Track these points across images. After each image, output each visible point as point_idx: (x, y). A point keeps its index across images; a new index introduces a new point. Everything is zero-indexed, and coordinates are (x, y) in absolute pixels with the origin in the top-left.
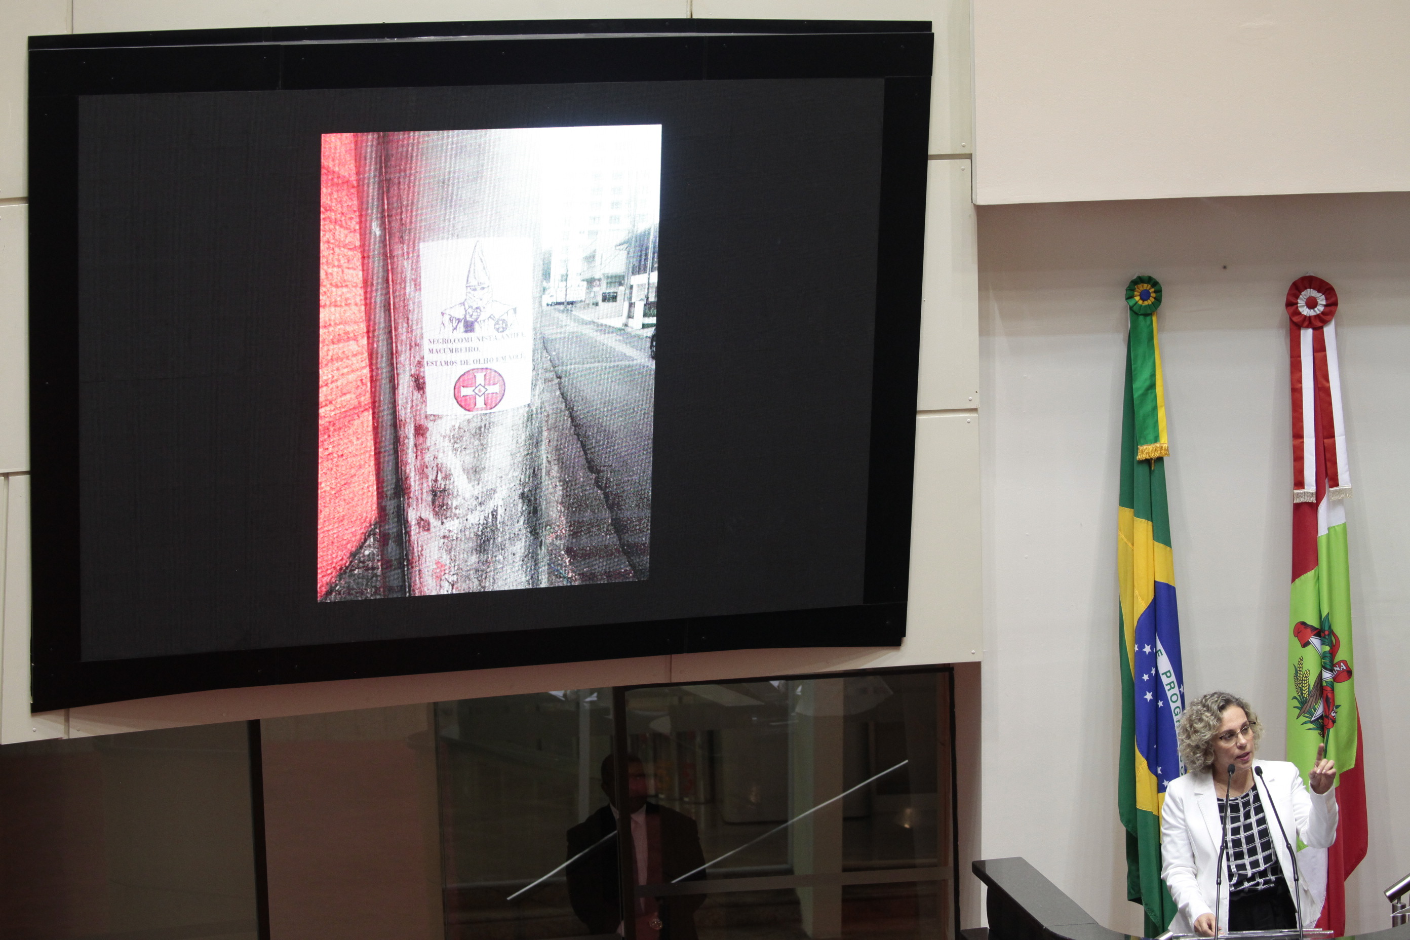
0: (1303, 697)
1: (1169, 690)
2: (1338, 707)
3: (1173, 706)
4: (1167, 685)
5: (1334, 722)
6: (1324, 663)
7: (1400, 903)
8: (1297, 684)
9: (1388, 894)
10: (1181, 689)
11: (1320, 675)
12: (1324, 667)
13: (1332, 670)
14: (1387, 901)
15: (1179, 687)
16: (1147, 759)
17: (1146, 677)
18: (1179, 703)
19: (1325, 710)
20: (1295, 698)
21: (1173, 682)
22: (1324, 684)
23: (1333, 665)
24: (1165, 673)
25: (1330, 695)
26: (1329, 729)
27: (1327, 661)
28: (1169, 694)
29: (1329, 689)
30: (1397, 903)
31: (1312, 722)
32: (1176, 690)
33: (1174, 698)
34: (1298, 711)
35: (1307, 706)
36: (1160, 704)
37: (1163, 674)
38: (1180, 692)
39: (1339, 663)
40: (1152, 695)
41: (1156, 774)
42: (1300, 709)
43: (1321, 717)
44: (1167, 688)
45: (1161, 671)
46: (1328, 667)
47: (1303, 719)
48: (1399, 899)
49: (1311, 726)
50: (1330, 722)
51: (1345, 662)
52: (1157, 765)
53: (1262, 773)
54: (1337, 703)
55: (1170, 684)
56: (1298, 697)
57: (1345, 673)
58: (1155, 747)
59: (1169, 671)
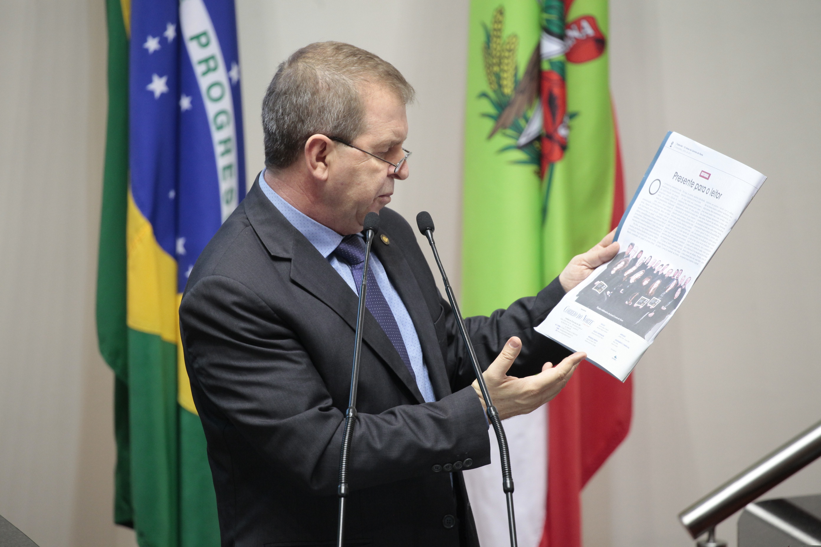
0: (503, 93)
1: (205, 74)
2: (573, 116)
3: (211, 109)
4: (200, 62)
5: (564, 146)
6: (548, 21)
7: (714, 541)
8: (489, 66)
9: (689, 519)
10: (234, 74)
11: (538, 49)
12: (546, 30)
13: (562, 37)
15: (228, 69)
16: (154, 220)
17: (152, 44)
18: (227, 104)
19: (546, 123)
20: (484, 95)
21: (212, 57)
22: (546, 66)
23: (565, 25)
24: (197, 37)
25: (556, 91)
26: (552, 163)
27: (554, 16)
28: (204, 82)
29: (555, 77)
30: (708, 541)
31: (521, 148)
32: (220, 75)
33: (216, 92)
34: (489, 124)
35: (510, 114)
36: (185, 103)
37: (192, 39)
38: (230, 79)
39: (577, 23)
40: (168, 84)
41: (172, 252)
42: (497, 118)
43: (539, 138)
44: (199, 69)
45: (189, 31)
46: (555, 29)
47: (502, 140)
48: (712, 533)
50: (557, 149)
51: (591, 20)
52: (177, 234)
53: (432, 229)
54: (572, 106)
55: (206, 61)
56: (492, 95)
57: (591, 47)
58: (172, 194)
59: (204, 34)
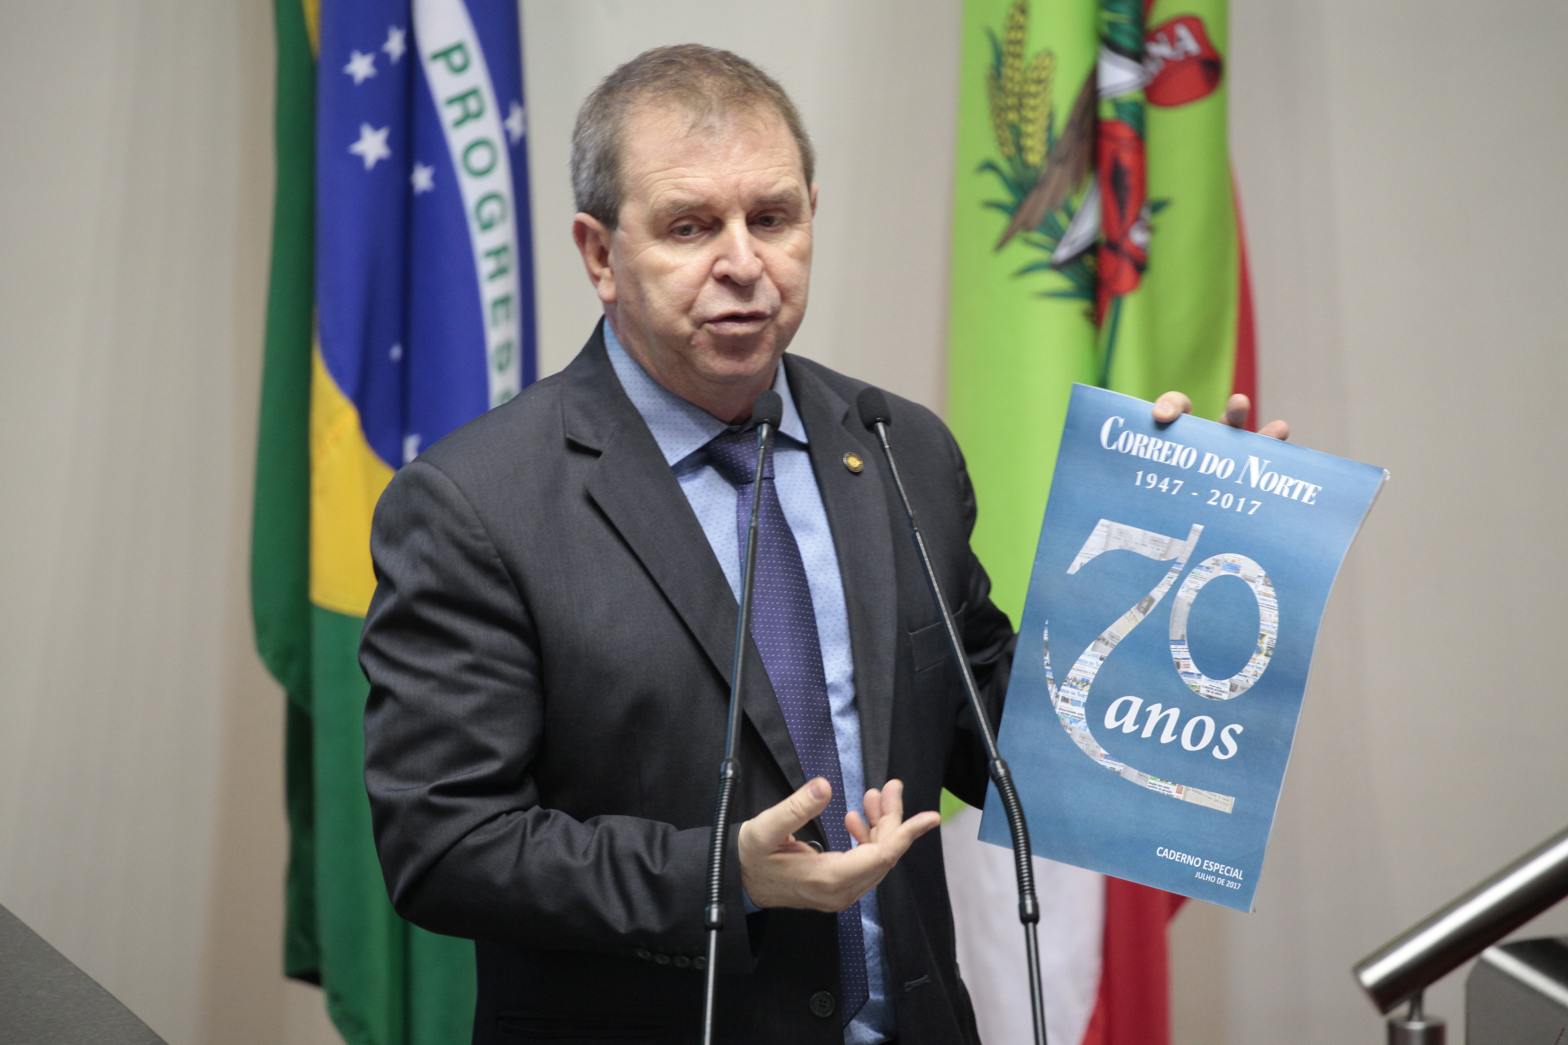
0: (1025, 165)
1: (459, 123)
2: (1158, 206)
3: (471, 190)
4: (451, 101)
5: (1140, 265)
6: (1112, 25)
7: (1421, 1018)
8: (998, 111)
9: (1373, 975)
10: (514, 123)
11: (1092, 79)
12: (1108, 42)
13: (1138, 56)
14: (1369, 1009)
15: (504, 114)
16: (360, 399)
17: (361, 67)
18: (500, 180)
19: (1106, 220)
20: (989, 166)
21: (474, 92)
22: (1107, 112)
23: (1145, 34)
24: (444, 54)
25: (1127, 159)
26: (1117, 297)
27: (1123, 17)
28: (457, 140)
29: (1125, 133)
30: (1409, 1018)
31: (1058, 267)
32: (489, 126)
33: (480, 158)
34: (999, 222)
35: (1039, 203)
36: (422, 179)
37: (436, 56)
38: (507, 134)
39: (1168, 30)
40: (390, 142)
41: (396, 462)
42: (1013, 211)
43: (1093, 249)
44: (448, 115)
45: (429, 43)
46: (1126, 41)
47: (1021, 253)
48: (1417, 1002)
49: (1056, 281)
50: (1127, 271)
51: (1194, 24)
52: (404, 429)
54: (1157, 188)
55: (461, 98)
56: (1003, 165)
57: (1194, 75)
58: (396, 352)
59: (459, 47)
